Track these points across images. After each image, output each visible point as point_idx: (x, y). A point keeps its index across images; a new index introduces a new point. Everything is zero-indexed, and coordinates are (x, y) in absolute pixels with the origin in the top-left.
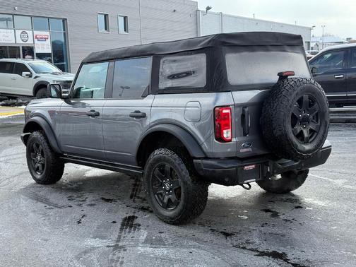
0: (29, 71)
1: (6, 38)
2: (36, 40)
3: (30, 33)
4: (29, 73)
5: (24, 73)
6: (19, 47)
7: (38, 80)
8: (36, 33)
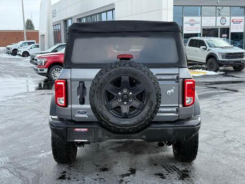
0: (205, 45)
1: (209, 23)
2: (232, 23)
3: (228, 18)
4: (205, 47)
5: (202, 47)
6: (218, 29)
7: (210, 52)
8: (233, 18)
